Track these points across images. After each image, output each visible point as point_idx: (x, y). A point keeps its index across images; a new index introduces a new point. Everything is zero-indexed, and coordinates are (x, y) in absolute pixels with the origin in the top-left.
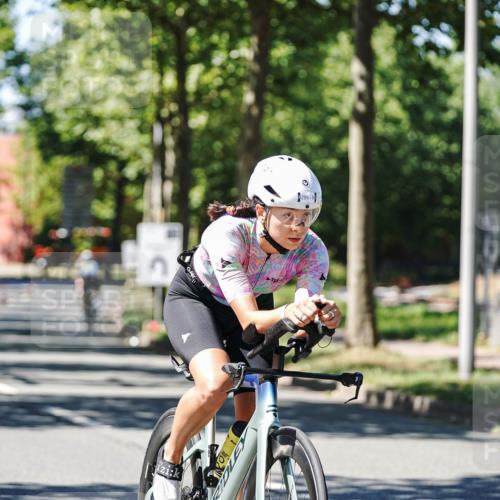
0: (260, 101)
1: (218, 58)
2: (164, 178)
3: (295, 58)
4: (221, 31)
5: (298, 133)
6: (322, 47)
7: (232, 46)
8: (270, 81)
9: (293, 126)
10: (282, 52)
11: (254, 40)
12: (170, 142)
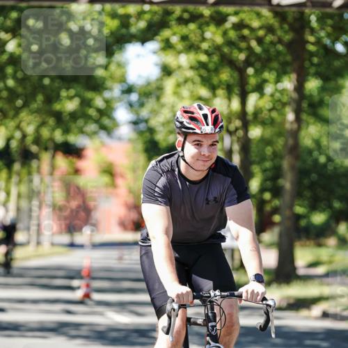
0: (298, 119)
1: (269, 89)
3: (322, 89)
4: (271, 70)
5: (324, 142)
6: (340, 81)
7: (278, 80)
8: (305, 105)
9: (321, 137)
10: (313, 85)
11: (294, 76)
12: (236, 147)
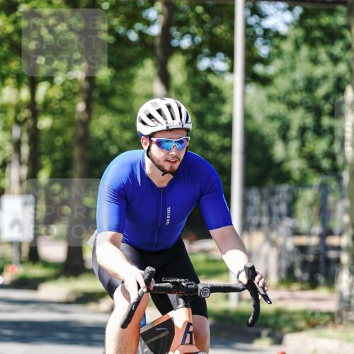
0: (89, 109)
2: (21, 164)
3: (114, 78)
8: (96, 94)
9: (112, 127)
12: (25, 138)
